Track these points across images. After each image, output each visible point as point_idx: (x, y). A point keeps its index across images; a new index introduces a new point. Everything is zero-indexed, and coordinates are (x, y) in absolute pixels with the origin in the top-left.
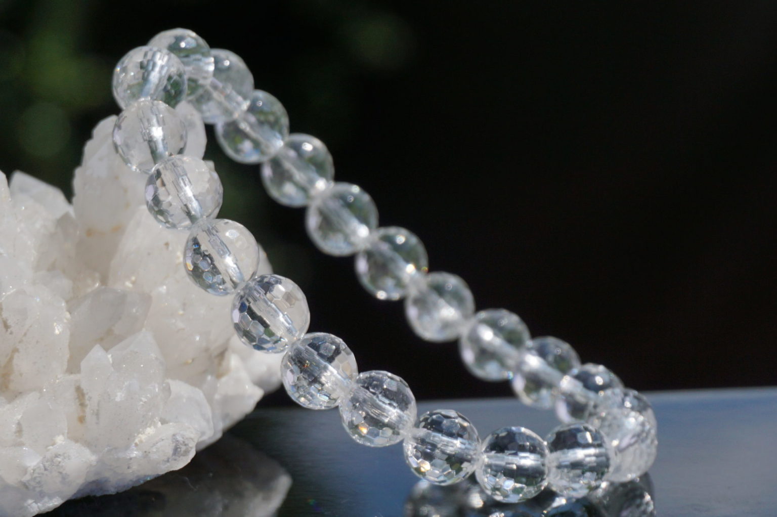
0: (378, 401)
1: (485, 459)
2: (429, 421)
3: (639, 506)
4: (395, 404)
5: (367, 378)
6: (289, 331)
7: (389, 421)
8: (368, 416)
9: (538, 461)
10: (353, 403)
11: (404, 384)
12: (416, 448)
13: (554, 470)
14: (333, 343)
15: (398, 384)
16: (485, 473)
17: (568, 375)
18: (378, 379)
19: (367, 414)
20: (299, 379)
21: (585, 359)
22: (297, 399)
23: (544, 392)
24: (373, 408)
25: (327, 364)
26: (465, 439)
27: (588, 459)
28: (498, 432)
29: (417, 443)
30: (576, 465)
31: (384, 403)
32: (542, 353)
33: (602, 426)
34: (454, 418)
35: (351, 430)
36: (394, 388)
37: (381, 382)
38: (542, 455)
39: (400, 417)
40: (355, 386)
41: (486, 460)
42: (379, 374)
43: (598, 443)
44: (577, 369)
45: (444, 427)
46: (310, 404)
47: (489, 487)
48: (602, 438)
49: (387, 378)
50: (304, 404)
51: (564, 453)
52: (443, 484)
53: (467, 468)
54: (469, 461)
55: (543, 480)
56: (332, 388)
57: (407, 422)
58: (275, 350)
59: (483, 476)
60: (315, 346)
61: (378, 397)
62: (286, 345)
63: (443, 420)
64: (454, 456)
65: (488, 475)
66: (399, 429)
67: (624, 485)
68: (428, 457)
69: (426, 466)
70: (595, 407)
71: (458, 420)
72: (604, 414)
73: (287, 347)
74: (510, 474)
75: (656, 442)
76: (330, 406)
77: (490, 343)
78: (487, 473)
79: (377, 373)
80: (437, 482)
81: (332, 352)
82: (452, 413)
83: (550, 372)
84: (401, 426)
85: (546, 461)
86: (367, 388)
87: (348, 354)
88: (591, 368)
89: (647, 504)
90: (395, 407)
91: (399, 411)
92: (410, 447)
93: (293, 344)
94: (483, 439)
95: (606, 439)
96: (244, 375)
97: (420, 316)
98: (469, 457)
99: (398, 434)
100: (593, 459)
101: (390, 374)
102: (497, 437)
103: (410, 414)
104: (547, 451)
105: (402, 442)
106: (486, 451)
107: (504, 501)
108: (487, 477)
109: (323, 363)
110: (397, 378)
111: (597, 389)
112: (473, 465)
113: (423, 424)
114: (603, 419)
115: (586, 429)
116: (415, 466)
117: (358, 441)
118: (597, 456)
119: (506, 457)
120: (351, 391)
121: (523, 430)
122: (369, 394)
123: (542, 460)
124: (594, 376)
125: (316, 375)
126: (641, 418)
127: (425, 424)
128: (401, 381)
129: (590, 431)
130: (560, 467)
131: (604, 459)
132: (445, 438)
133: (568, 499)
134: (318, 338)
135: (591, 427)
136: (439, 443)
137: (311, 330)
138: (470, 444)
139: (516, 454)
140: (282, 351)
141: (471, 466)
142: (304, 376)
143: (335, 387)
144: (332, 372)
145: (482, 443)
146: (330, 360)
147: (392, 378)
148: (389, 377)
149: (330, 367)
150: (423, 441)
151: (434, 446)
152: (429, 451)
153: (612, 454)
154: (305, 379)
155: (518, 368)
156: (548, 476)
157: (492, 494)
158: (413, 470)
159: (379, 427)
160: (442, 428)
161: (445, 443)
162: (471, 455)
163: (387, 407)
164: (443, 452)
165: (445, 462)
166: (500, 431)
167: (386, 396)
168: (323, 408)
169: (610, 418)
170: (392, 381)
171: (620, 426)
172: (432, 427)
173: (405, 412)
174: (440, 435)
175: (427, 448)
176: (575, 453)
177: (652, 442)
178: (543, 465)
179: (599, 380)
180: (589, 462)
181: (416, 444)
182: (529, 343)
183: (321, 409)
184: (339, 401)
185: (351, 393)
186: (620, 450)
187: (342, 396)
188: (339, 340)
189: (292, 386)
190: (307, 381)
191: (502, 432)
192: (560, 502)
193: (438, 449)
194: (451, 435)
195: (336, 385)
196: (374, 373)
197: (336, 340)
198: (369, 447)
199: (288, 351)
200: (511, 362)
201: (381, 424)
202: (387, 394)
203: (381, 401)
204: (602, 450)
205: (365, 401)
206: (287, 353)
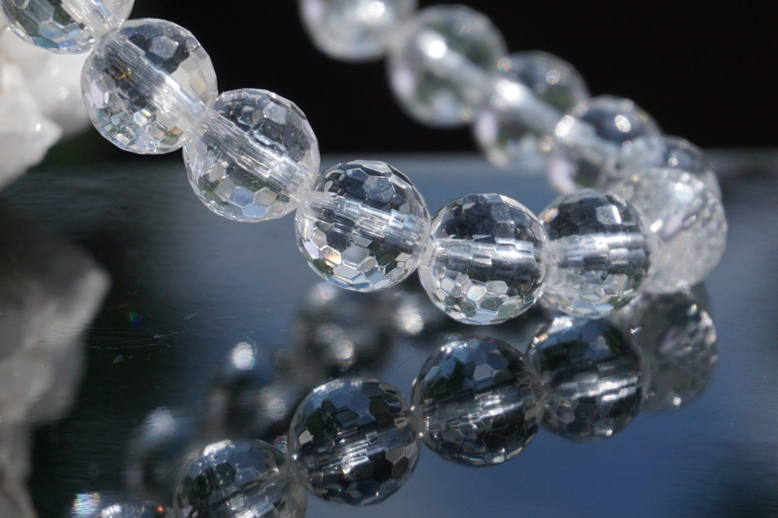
0: (251, 142)
1: (438, 247)
2: (341, 179)
3: (692, 335)
4: (282, 148)
5: (233, 100)
6: (97, 11)
7: (270, 176)
8: (234, 167)
9: (528, 252)
10: (207, 144)
11: (299, 113)
12: (317, 224)
13: (554, 269)
14: (176, 37)
15: (288, 111)
16: (437, 271)
17: (570, 114)
18: (252, 103)
19: (232, 164)
20: (111, 97)
21: (596, 89)
22: (108, 135)
23: (528, 145)
24: (242, 154)
25: (162, 72)
26: (403, 213)
27: (614, 252)
28: (460, 202)
29: (319, 218)
30: (592, 262)
31: (262, 144)
32: (527, 79)
33: (635, 198)
34: (383, 175)
35: (204, 192)
36: (281, 120)
37: (258, 106)
38: (537, 243)
39: (290, 169)
40: (212, 114)
41: (440, 249)
42: (256, 93)
43: (630, 224)
44: (583, 105)
45: (367, 190)
46: (132, 143)
47: (442, 297)
48: (637, 216)
49: (269, 101)
50: (121, 144)
51: (572, 242)
52: (362, 290)
53: (406, 263)
54: (409, 250)
55: (536, 286)
56: (171, 115)
57: (302, 180)
58: (73, 48)
59: (434, 278)
60: (142, 40)
61: (251, 134)
62: (91, 37)
63: (366, 178)
64: (383, 241)
65: (443, 276)
66: (288, 192)
67: (666, 299)
68: (338, 242)
69: (335, 258)
70: (618, 166)
71: (393, 179)
72: (636, 178)
73: (92, 41)
74: (480, 274)
75: (725, 227)
76: (168, 149)
77: (440, 62)
78: (441, 271)
79: (250, 93)
80: (352, 285)
81: (172, 51)
82: (381, 166)
83: (539, 112)
84: (290, 187)
85: (543, 255)
86: (233, 118)
87: (201, 57)
88: (606, 104)
89: (707, 330)
90: (281, 153)
91: (288, 160)
92: (307, 223)
93: (104, 37)
94: (435, 216)
95: (643, 218)
96: (28, 101)
97: (326, 17)
98: (410, 243)
99: (287, 200)
100: (623, 251)
101: (274, 95)
102: (458, 212)
103: (308, 167)
104: (544, 238)
105: (293, 214)
106: (439, 235)
107: (467, 322)
108: (441, 280)
109: (158, 71)
110: (288, 102)
111: (620, 138)
112: (415, 257)
113: (330, 183)
114: (637, 186)
115: (611, 201)
116: (314, 256)
117: (216, 211)
118: (630, 247)
119: (473, 246)
120: (204, 123)
121: (504, 198)
122: (235, 128)
123: (537, 251)
124: (612, 116)
125: (143, 92)
126: (700, 185)
127: (334, 185)
128: (293, 108)
129: (618, 204)
130: (564, 265)
131: (641, 252)
132: (369, 210)
133: (575, 320)
134: (148, 28)
135: (616, 197)
136: (356, 219)
137: (135, 14)
138: (411, 221)
139: (491, 241)
140: (85, 48)
141: (412, 260)
142: (122, 93)
143: (176, 115)
144: (171, 89)
145: (433, 220)
146: (170, 65)
147: (277, 102)
148: (272, 100)
149: (169, 79)
150: (329, 214)
151: (349, 223)
152: (339, 231)
153: (653, 244)
154: (122, 98)
155: (486, 103)
156: (545, 280)
157: (447, 309)
158: (310, 265)
159: (253, 187)
160: (363, 192)
161: (368, 219)
162: (413, 241)
163: (268, 152)
164: (365, 235)
165: (368, 251)
166: (462, 199)
167: (265, 133)
168: (155, 152)
169: (646, 183)
170: (278, 107)
171: (667, 197)
172: (346, 191)
173: (300, 163)
174: (360, 204)
175: (337, 226)
176: (593, 242)
177: (719, 225)
178: (538, 260)
179: (623, 123)
180: (616, 258)
181: (317, 220)
182: (505, 63)
183: (152, 153)
184: (183, 139)
185: (204, 125)
186: (665, 237)
187: (188, 130)
188: (185, 33)
189: (101, 110)
190: (128, 102)
191: (465, 202)
192: (562, 324)
193: (356, 228)
194: (379, 205)
195: (178, 109)
196: (246, 93)
197: (182, 32)
198: (235, 222)
199: (95, 48)
200: (473, 94)
201: (257, 182)
202: (269, 129)
203: (257, 141)
204: (639, 238)
205: (228, 140)
206: (92, 52)
